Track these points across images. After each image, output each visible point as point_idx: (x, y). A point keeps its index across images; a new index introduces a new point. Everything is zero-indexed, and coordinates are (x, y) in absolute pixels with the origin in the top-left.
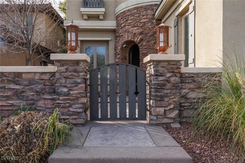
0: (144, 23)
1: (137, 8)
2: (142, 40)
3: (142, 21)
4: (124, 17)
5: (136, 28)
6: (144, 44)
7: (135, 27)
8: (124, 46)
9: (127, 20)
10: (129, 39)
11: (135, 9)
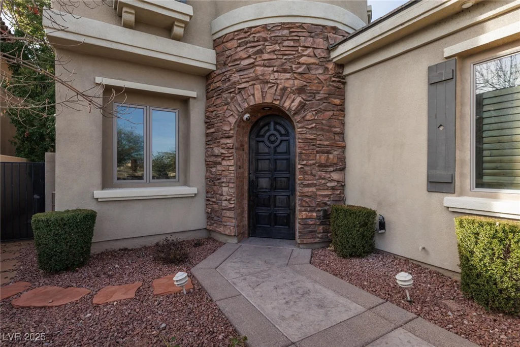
0: (309, 66)
1: (290, 26)
2: (302, 106)
3: (303, 60)
4: (247, 43)
5: (288, 75)
6: (308, 118)
7: (285, 71)
8: (247, 116)
9: (261, 52)
10: (268, 100)
11: (283, 26)
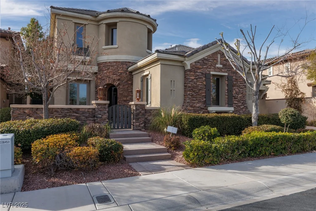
0: (121, 73)
1: (116, 62)
2: (119, 84)
3: (119, 71)
4: (105, 66)
5: (115, 76)
6: (121, 87)
7: (114, 74)
8: (105, 86)
9: (108, 69)
10: (110, 83)
11: (114, 62)
